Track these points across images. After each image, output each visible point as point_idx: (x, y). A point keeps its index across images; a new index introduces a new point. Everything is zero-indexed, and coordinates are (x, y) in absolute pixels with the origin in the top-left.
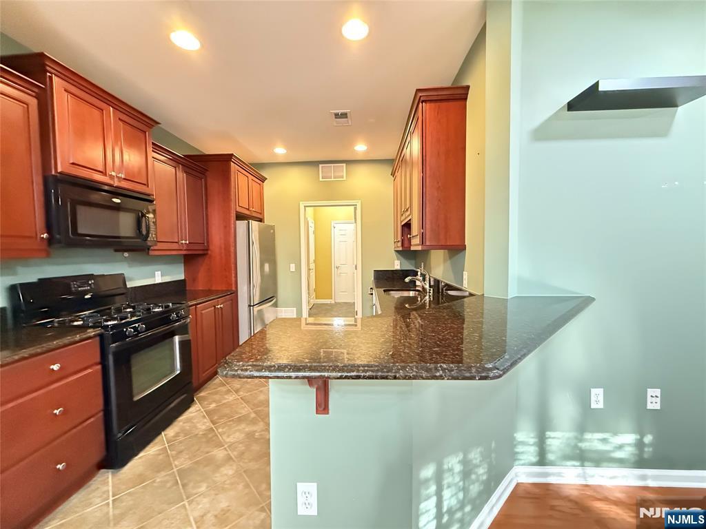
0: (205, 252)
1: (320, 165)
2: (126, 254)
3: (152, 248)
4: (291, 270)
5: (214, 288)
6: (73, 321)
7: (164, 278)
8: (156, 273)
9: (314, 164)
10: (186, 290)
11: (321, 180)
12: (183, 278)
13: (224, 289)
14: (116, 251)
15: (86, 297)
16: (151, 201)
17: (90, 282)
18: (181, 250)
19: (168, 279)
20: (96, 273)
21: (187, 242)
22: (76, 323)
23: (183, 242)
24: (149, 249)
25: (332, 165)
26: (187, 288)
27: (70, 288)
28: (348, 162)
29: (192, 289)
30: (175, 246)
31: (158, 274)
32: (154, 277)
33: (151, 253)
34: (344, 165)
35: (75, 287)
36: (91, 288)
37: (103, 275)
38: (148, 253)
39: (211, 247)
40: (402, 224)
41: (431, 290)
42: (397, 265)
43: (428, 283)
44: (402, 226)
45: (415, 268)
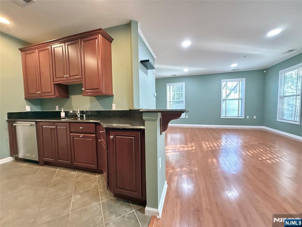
40: (55, 83)
41: (85, 116)
42: (28, 109)
43: (79, 113)
44: (54, 84)
45: (41, 110)
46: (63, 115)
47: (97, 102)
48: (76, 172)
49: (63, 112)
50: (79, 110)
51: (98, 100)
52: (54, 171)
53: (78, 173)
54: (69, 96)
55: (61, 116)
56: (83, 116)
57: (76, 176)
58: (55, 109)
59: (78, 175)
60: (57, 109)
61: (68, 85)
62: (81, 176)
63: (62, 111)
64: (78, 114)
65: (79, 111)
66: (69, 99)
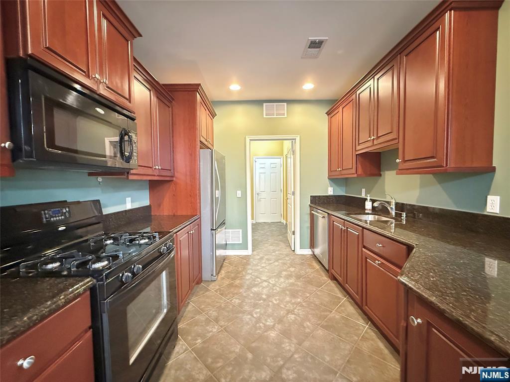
0: (171, 179)
1: (264, 104)
2: (100, 179)
3: (132, 172)
4: (238, 196)
5: (179, 213)
6: (47, 264)
7: (134, 204)
8: (127, 199)
9: (259, 102)
10: (151, 216)
11: (265, 116)
12: (149, 204)
13: (189, 214)
14: (90, 174)
15: (60, 229)
16: (133, 119)
17: (64, 211)
18: (155, 175)
19: (137, 205)
20: (70, 199)
21: (160, 168)
22: (50, 266)
23: (157, 167)
24: (128, 173)
25: (275, 104)
26: (152, 214)
27: (41, 218)
28: (289, 102)
29: (158, 214)
30: (149, 171)
31: (129, 200)
32: (125, 203)
33: (131, 177)
34: (285, 104)
35: (46, 218)
36: (65, 216)
37: (79, 202)
38: (128, 176)
39: (176, 174)
40: (357, 153)
41: (404, 214)
42: (330, 192)
43: (394, 207)
44: (357, 155)
45: (346, 193)
46: (368, 205)
47: (438, 186)
48: (367, 326)
49: (369, 200)
50: (394, 202)
51: (440, 182)
52: (339, 298)
53: (369, 331)
54: (381, 173)
55: (366, 208)
56: (401, 215)
57: (363, 335)
58: (361, 195)
59: (366, 335)
60: (363, 196)
61: (380, 153)
62: (372, 342)
63: (367, 199)
64: (392, 208)
65: (394, 204)
66: (382, 178)
